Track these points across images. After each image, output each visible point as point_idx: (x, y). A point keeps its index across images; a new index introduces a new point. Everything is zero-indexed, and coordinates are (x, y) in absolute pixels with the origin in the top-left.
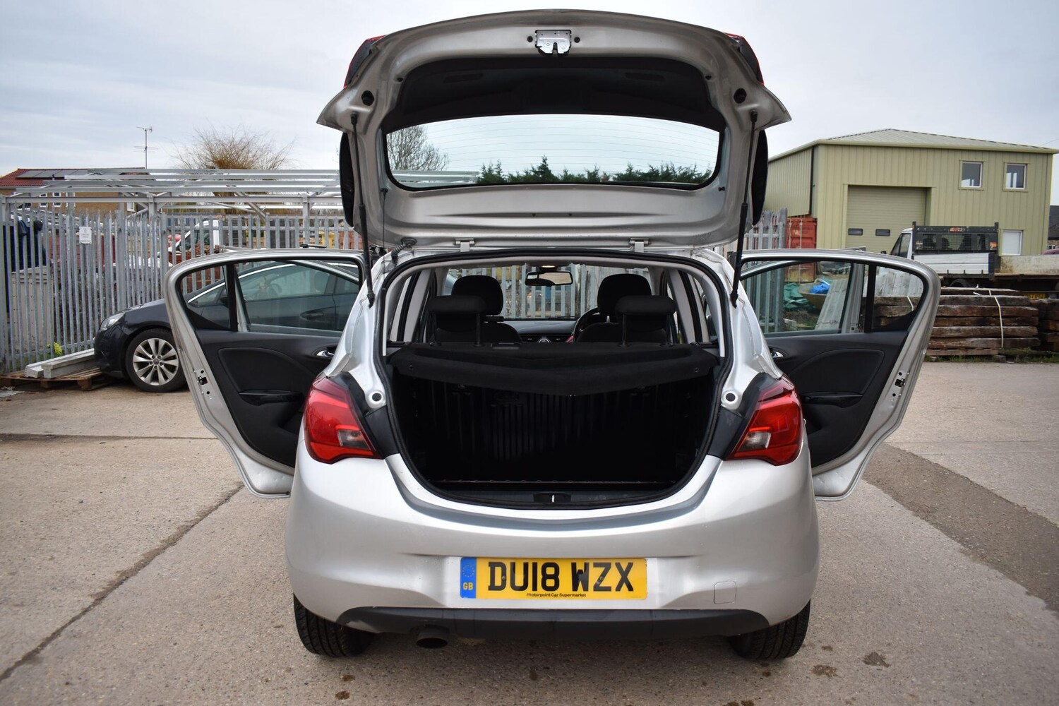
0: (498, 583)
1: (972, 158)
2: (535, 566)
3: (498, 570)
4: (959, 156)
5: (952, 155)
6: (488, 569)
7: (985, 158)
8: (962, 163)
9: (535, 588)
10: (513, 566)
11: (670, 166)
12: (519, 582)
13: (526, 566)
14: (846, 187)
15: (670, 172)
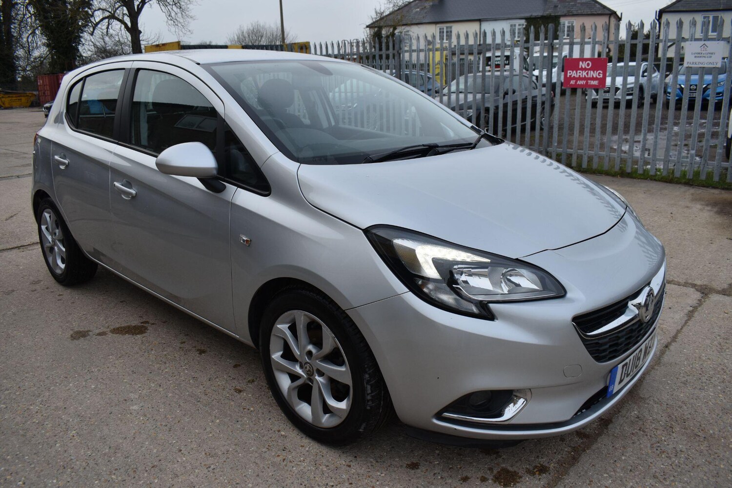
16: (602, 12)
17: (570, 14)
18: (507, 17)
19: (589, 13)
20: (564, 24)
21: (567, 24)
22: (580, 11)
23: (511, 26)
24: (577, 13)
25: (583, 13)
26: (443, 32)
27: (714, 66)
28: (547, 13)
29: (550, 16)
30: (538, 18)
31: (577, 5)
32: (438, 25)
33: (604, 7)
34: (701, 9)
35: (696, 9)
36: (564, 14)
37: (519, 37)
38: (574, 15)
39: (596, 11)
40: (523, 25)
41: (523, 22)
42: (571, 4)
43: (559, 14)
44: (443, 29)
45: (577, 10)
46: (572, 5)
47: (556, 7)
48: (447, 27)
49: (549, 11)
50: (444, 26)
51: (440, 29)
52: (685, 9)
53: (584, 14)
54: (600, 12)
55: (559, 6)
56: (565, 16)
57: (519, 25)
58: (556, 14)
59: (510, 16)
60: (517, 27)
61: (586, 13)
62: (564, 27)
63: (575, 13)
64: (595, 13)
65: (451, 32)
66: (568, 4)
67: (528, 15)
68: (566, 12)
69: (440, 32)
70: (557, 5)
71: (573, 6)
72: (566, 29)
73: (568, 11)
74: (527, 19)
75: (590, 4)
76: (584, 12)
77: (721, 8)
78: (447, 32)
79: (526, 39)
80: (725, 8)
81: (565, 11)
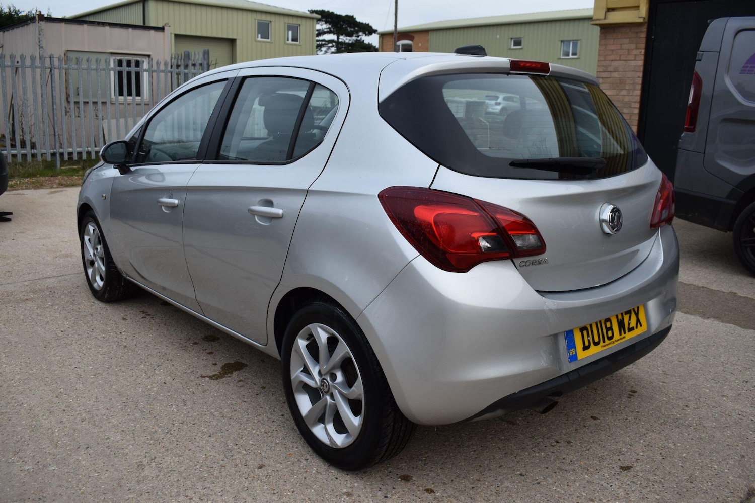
0: (587, 344)
1: (265, 18)
2: (601, 322)
3: (585, 332)
4: (254, 15)
5: (249, 14)
6: (580, 334)
7: (272, 18)
8: (256, 21)
9: (604, 341)
10: (591, 326)
11: (12, 9)
12: (597, 340)
13: (597, 324)
14: (173, 36)
15: (13, 13)
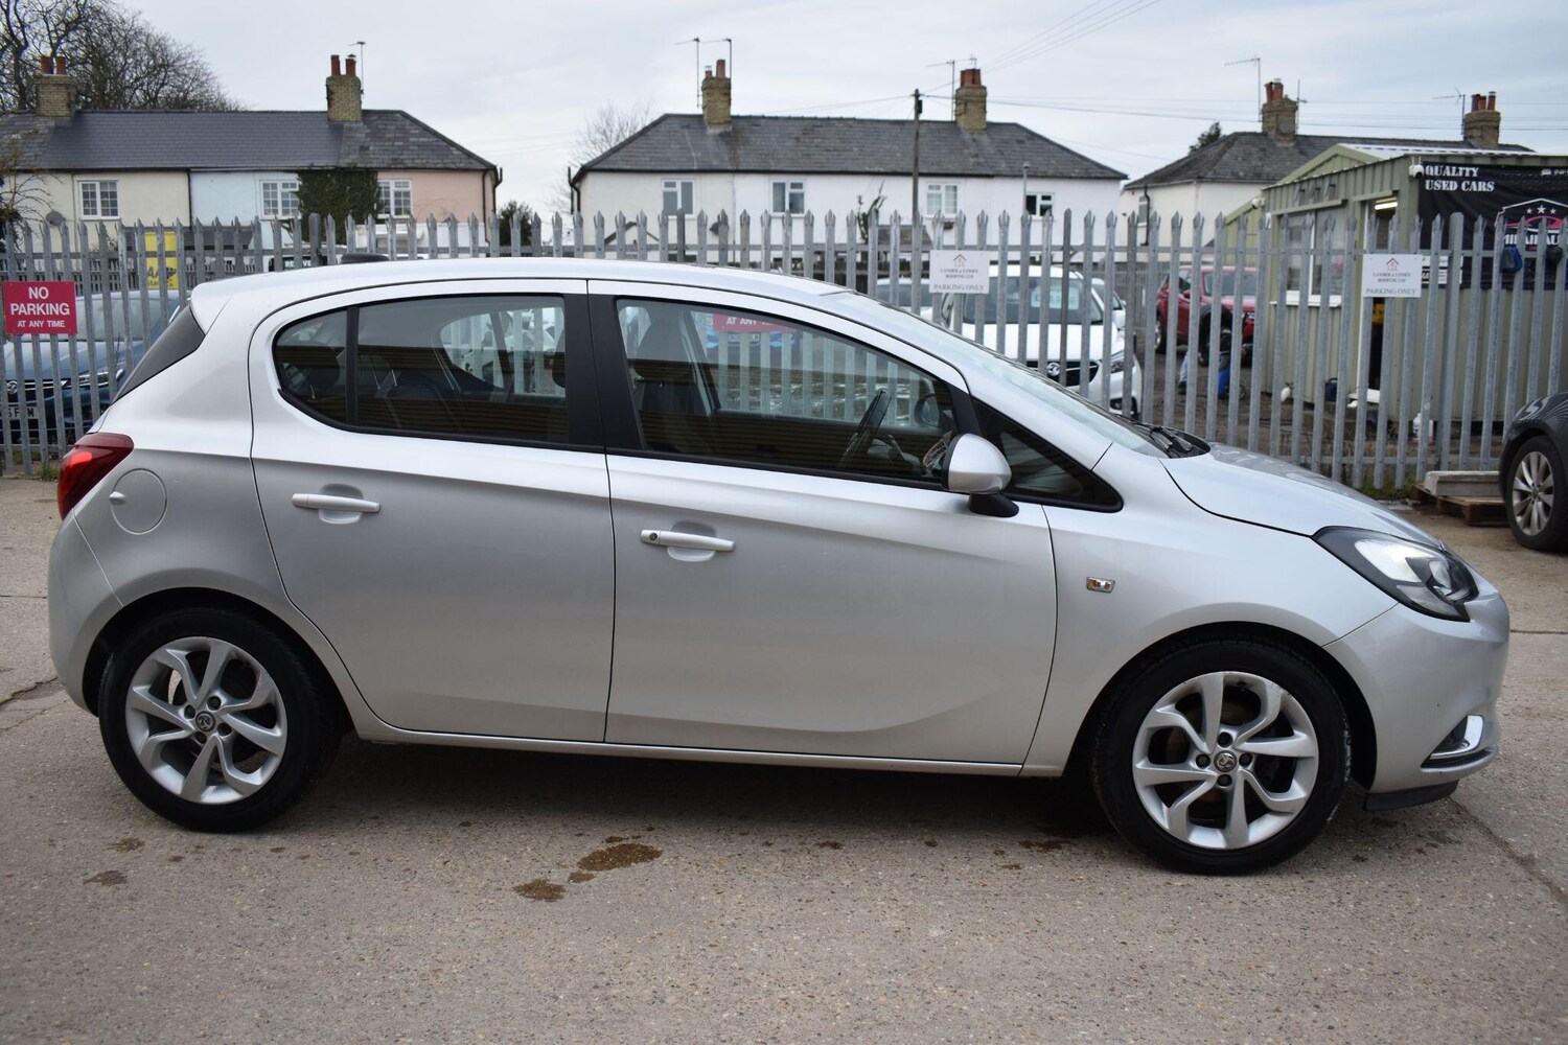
16: (468, 166)
17: (399, 166)
18: (255, 165)
19: (439, 166)
20: (388, 188)
21: (393, 189)
22: (418, 161)
23: (266, 186)
24: (414, 165)
25: (428, 166)
26: (93, 195)
27: (978, 292)
28: (348, 161)
29: (355, 167)
30: (328, 171)
31: (411, 148)
32: (77, 178)
33: (470, 155)
34: (659, 168)
35: (649, 168)
36: (385, 166)
37: (285, 212)
38: (406, 169)
39: (453, 163)
40: (293, 185)
41: (293, 178)
42: (396, 144)
43: (374, 165)
44: (93, 186)
45: (413, 159)
46: (399, 146)
47: (364, 149)
48: (103, 184)
49: (351, 157)
50: (96, 180)
51: (84, 186)
52: (628, 167)
53: (430, 169)
54: (462, 165)
55: (371, 148)
56: (388, 169)
57: (285, 185)
58: (368, 165)
59: (263, 165)
60: (280, 190)
61: (433, 166)
62: (387, 194)
63: (410, 165)
64: (452, 166)
65: (114, 195)
66: (390, 143)
67: (304, 164)
68: (390, 162)
69: (85, 195)
70: (366, 144)
71: (403, 149)
72: (392, 199)
73: (393, 159)
74: (301, 173)
75: (437, 146)
76: (428, 163)
77: (695, 168)
78: (103, 195)
79: (303, 217)
80: (702, 168)
81: (386, 159)
